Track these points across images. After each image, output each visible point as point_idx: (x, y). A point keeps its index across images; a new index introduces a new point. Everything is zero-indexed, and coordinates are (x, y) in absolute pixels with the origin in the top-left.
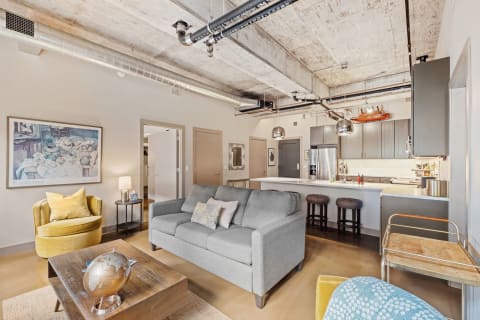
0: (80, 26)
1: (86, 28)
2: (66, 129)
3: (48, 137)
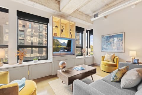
0: (109, 4)
1: (111, 3)
2: (112, 36)
3: (108, 39)
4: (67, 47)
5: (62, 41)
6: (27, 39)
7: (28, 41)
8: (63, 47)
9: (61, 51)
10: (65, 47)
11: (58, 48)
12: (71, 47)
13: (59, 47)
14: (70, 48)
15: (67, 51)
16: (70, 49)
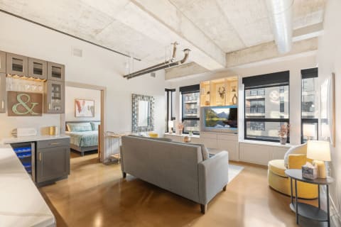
4: (229, 119)
5: (218, 111)
6: (270, 98)
7: (272, 101)
8: (221, 119)
9: (218, 125)
10: (224, 119)
11: (213, 121)
12: (236, 120)
13: (215, 119)
14: (235, 122)
15: (229, 126)
16: (237, 124)
